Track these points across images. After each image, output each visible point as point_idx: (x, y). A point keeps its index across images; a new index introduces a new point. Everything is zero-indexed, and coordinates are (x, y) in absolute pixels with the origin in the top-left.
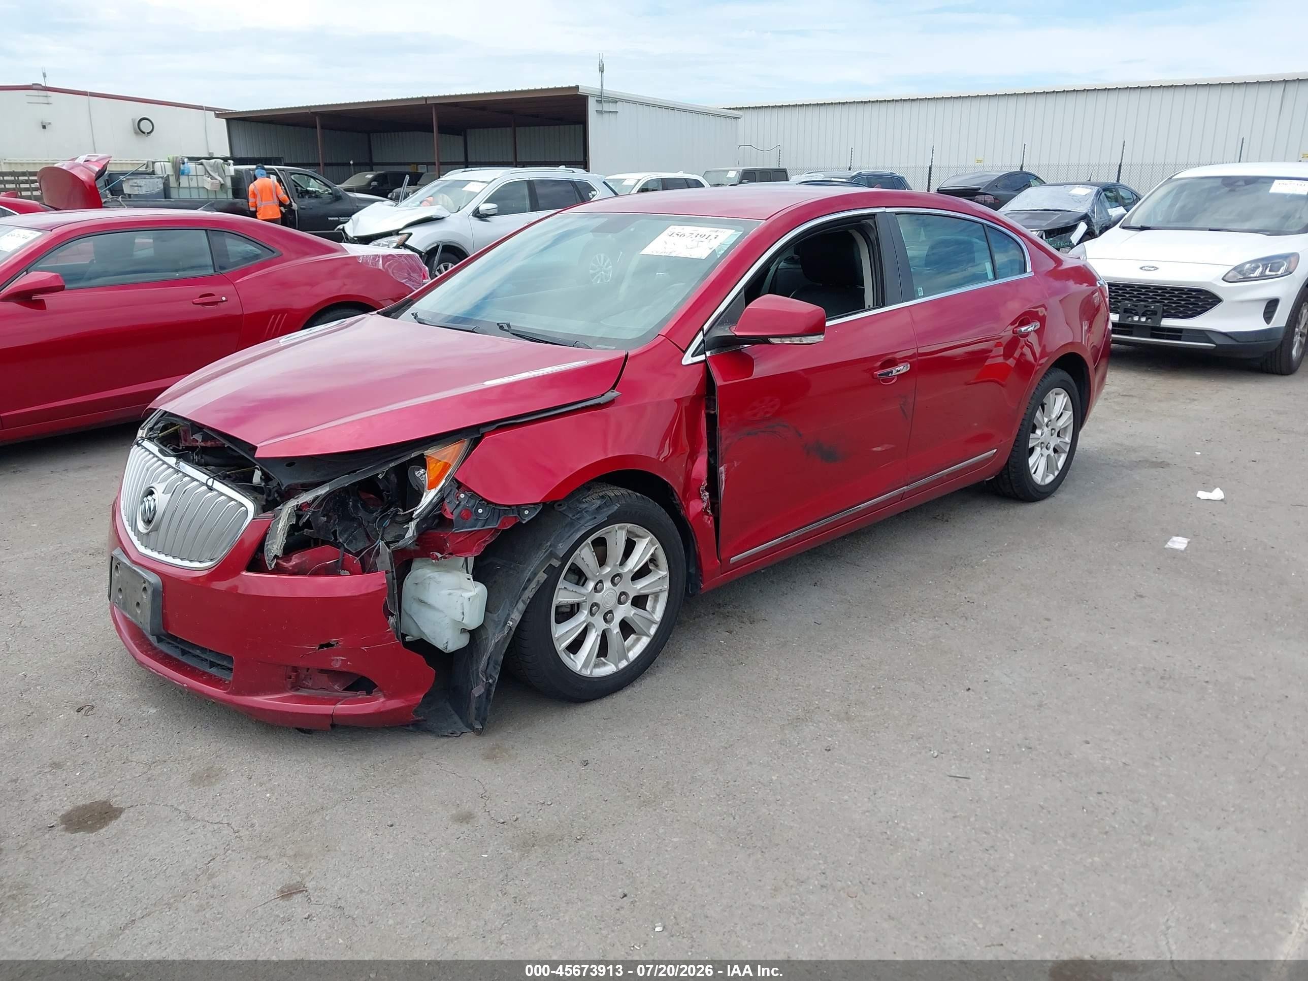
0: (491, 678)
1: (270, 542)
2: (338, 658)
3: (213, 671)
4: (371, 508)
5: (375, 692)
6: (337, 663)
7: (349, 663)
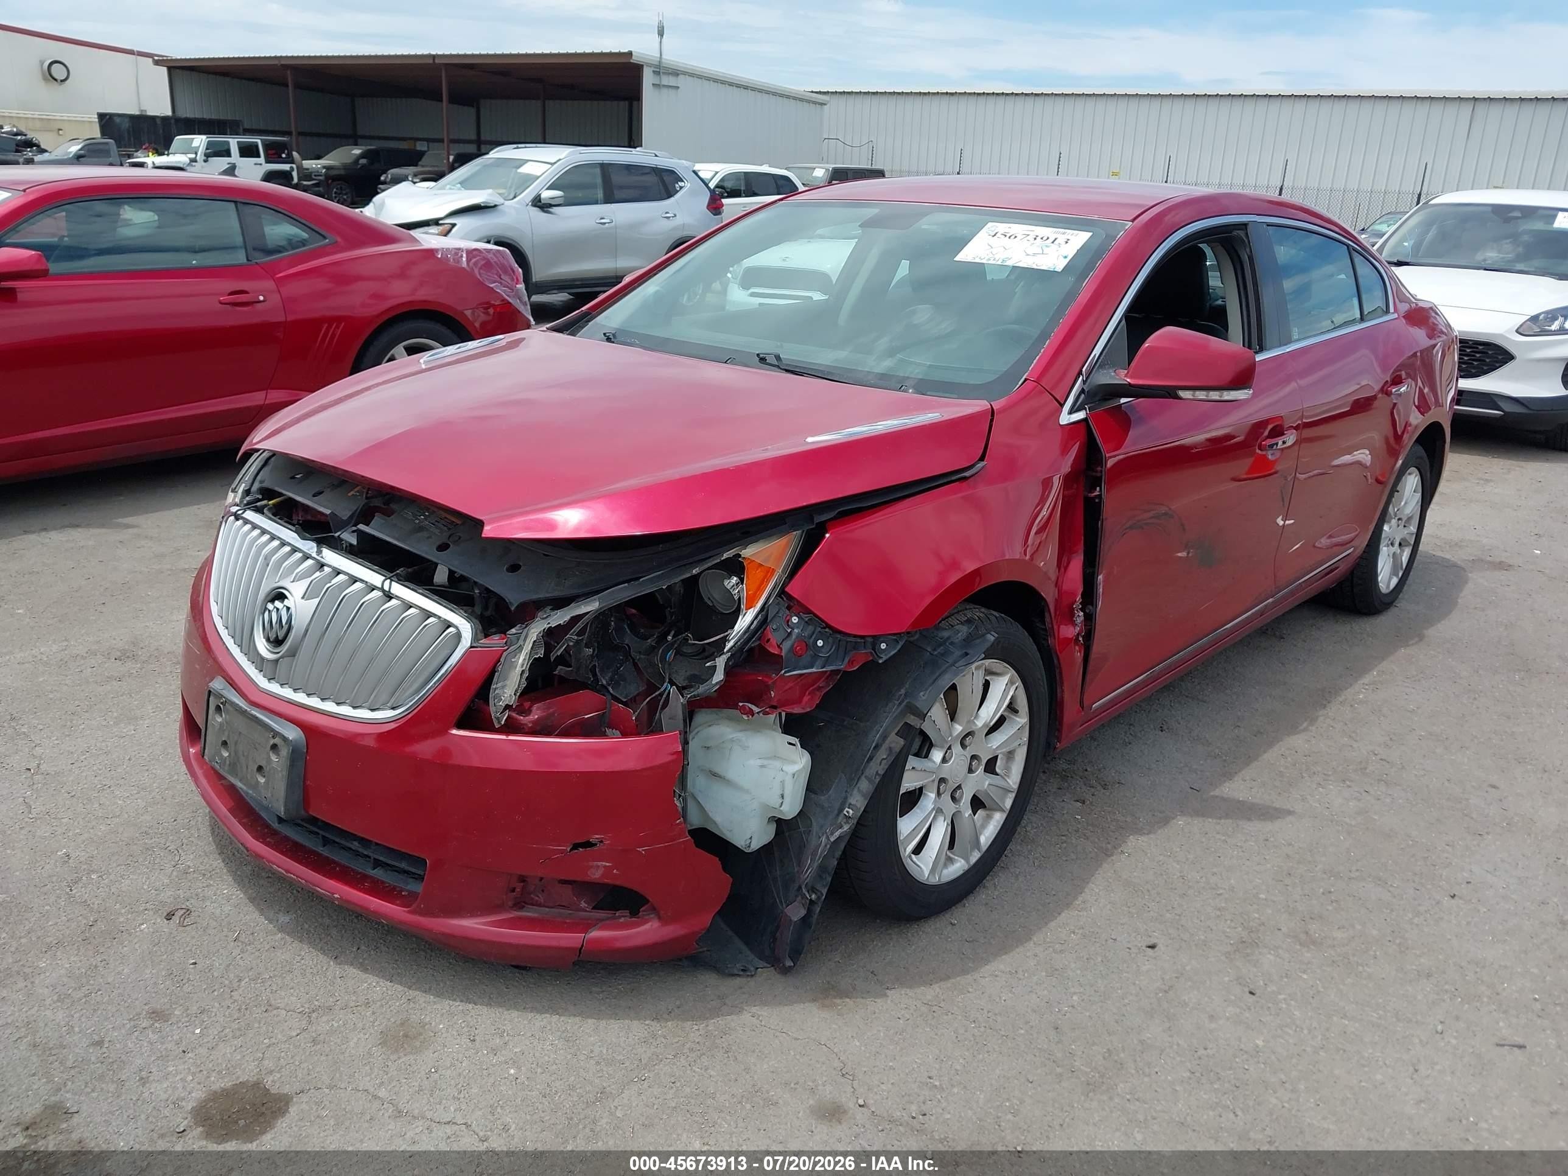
0: (813, 892)
1: (499, 685)
2: (600, 863)
3: (378, 873)
4: (642, 631)
5: (643, 911)
6: (598, 870)
7: (615, 871)
